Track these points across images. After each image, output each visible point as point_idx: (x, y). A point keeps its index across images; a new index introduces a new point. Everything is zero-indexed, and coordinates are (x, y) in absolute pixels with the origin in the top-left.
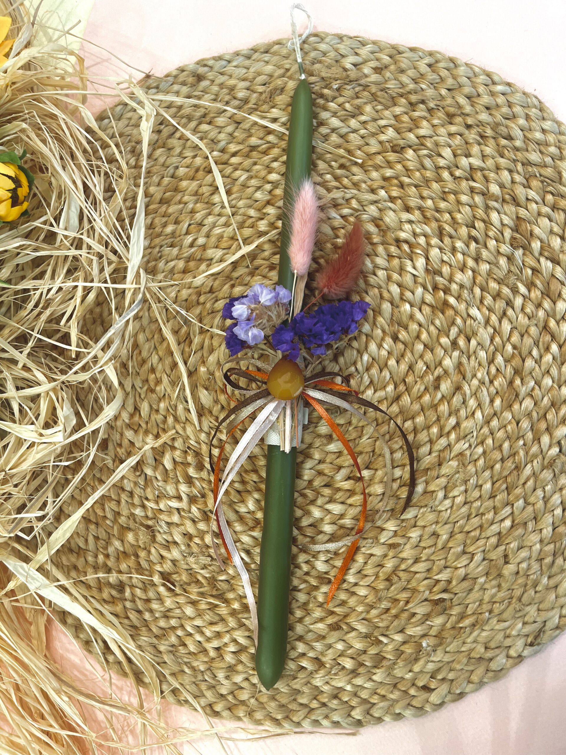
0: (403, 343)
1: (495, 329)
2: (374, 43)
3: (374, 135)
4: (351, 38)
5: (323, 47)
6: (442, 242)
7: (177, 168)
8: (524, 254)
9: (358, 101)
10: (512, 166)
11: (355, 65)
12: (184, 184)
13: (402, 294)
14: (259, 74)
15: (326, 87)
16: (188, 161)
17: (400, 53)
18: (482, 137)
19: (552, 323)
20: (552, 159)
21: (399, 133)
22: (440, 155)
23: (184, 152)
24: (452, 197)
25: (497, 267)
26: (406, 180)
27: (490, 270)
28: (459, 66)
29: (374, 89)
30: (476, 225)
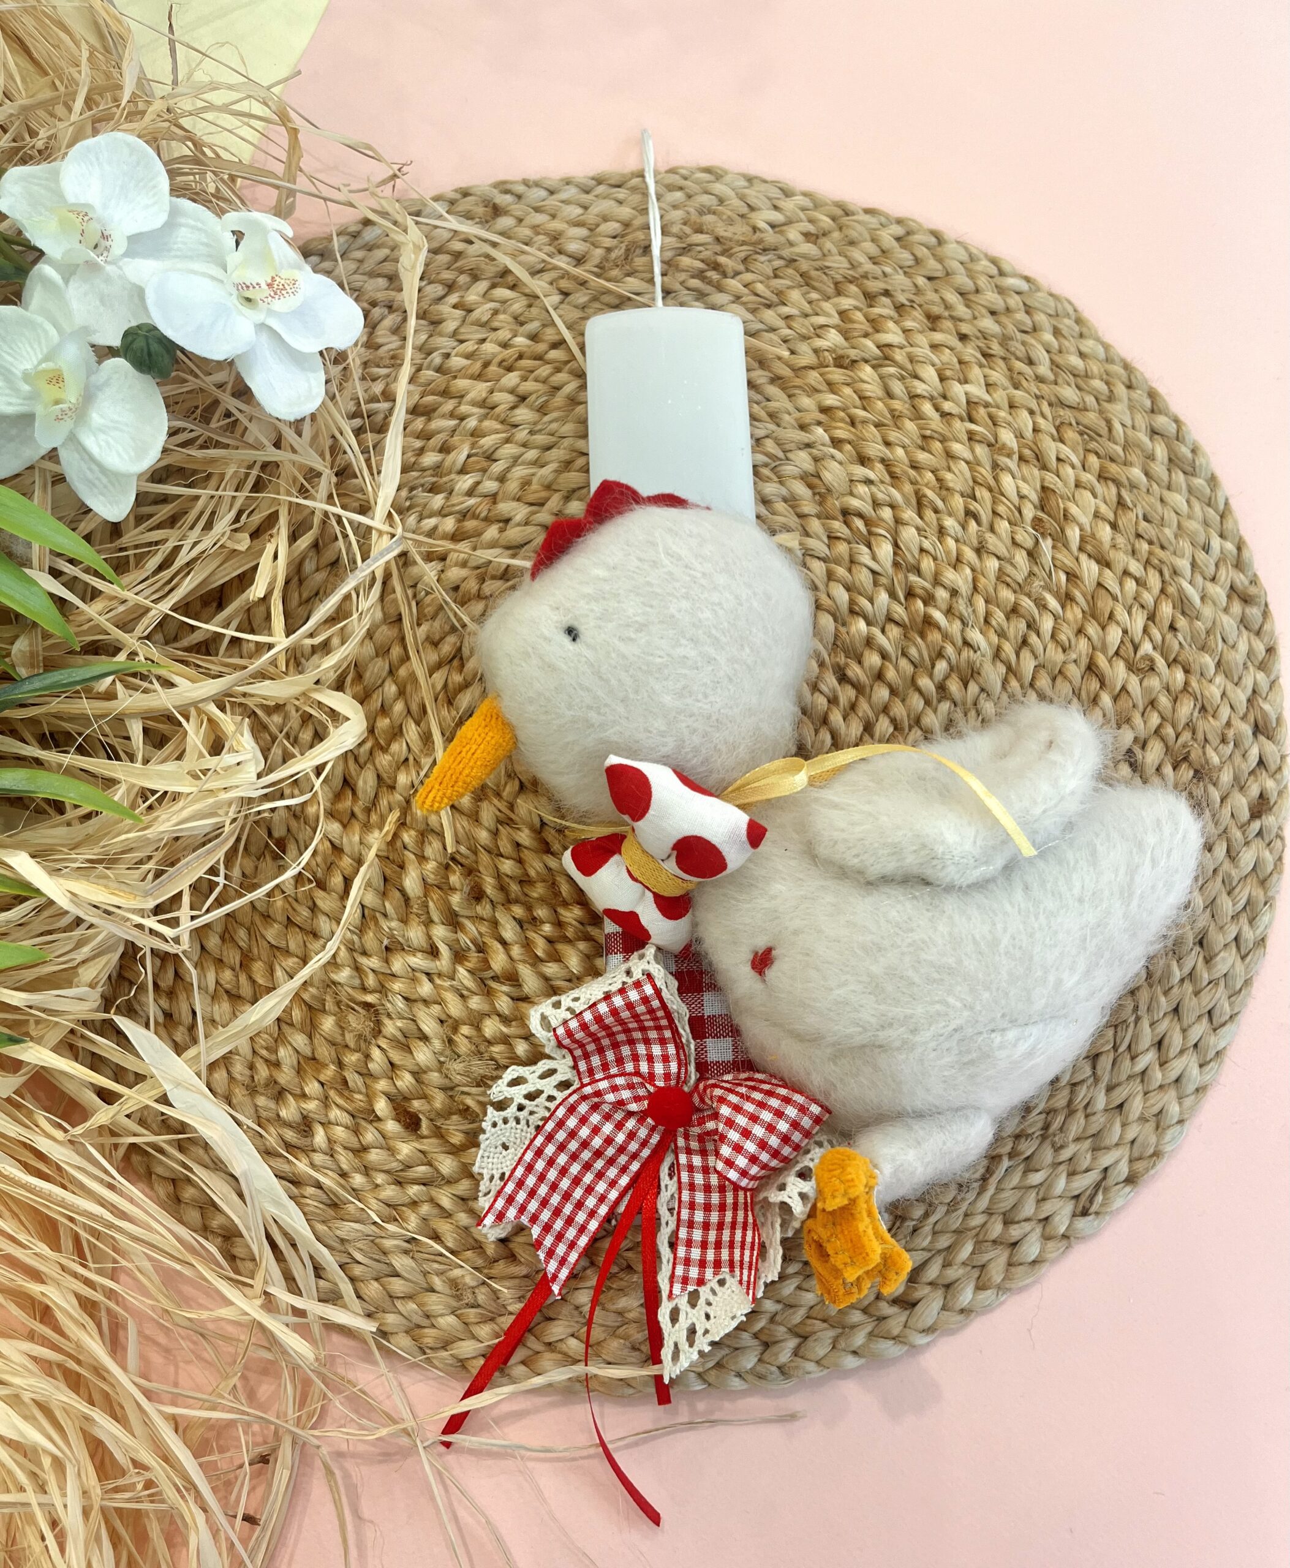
0: (853, 685)
1: (1009, 669)
2: (805, 194)
3: (805, 338)
4: (765, 181)
5: (719, 188)
6: (921, 518)
7: (447, 356)
8: (1054, 547)
9: (778, 283)
10: (1033, 404)
11: (773, 226)
12: (462, 383)
13: (852, 602)
14: (605, 219)
15: (722, 254)
16: (469, 346)
17: (847, 214)
18: (985, 355)
19: (1102, 661)
20: (1097, 399)
21: (846, 339)
22: (916, 377)
23: (462, 330)
24: (937, 446)
25: (1012, 564)
26: (861, 413)
27: (1000, 569)
28: (945, 242)
29: (804, 266)
30: (978, 494)
